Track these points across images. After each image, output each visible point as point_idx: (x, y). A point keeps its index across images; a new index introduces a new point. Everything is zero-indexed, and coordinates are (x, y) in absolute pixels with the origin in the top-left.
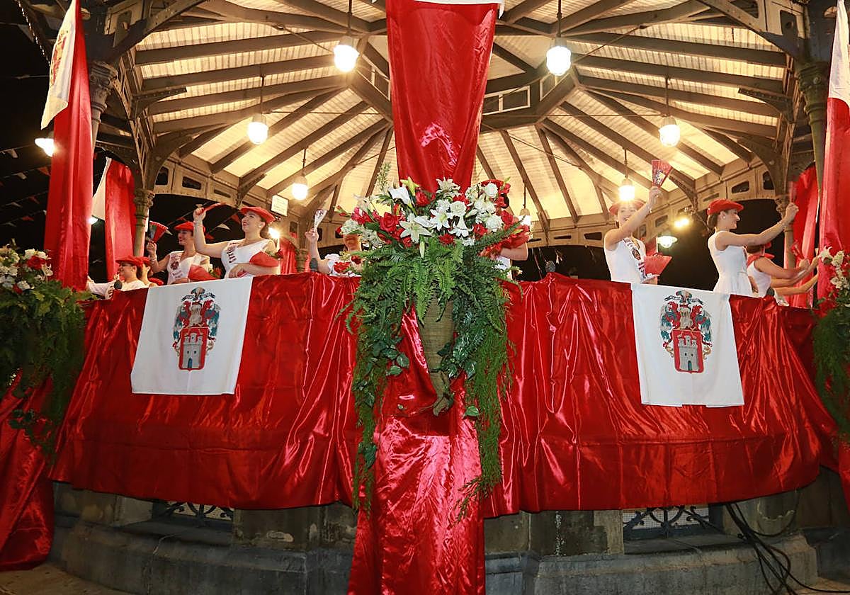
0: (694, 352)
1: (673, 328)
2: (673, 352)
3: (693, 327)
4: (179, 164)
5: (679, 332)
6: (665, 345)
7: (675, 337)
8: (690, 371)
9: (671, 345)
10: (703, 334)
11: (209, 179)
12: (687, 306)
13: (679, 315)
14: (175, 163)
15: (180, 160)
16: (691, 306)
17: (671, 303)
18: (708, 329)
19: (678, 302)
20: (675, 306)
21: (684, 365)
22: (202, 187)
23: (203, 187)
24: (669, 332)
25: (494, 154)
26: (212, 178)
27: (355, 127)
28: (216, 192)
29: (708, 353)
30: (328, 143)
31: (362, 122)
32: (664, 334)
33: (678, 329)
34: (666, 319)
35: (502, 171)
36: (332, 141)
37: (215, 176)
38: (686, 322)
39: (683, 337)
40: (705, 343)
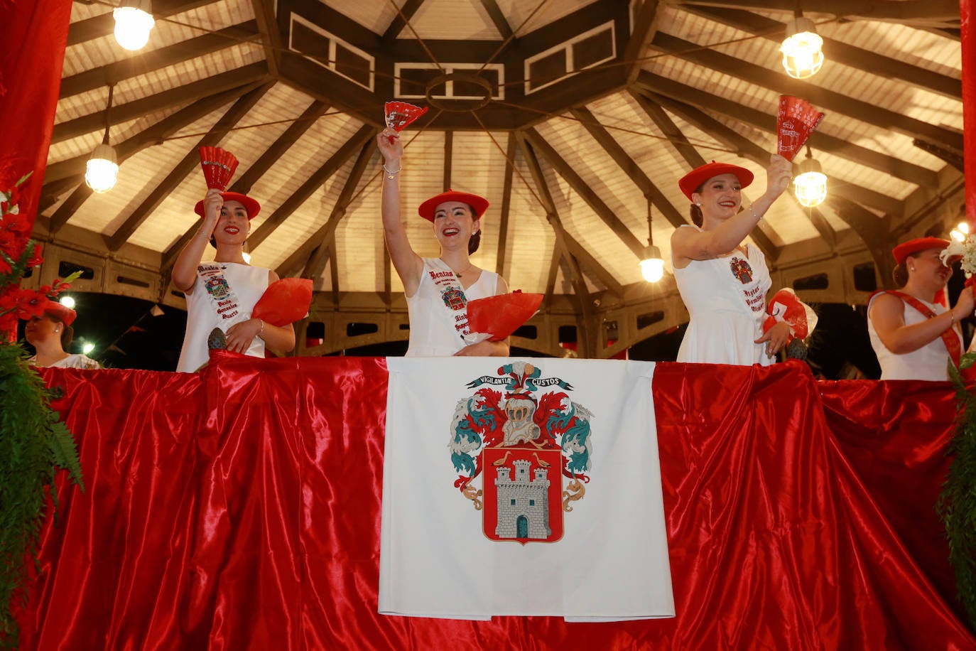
0: (540, 497)
1: (484, 445)
2: (480, 498)
3: (538, 441)
4: (51, 242)
5: (501, 454)
6: (461, 483)
7: (487, 465)
8: (523, 538)
9: (478, 483)
10: (567, 454)
11: (108, 260)
12: (526, 396)
13: (501, 417)
14: (45, 242)
15: (52, 236)
16: (539, 393)
17: (484, 392)
18: (582, 443)
19: (502, 389)
20: (492, 398)
21: (506, 525)
22: (95, 275)
23: (98, 275)
24: (474, 453)
25: (580, 154)
26: (111, 258)
27: (323, 144)
28: (121, 280)
29: (576, 498)
30: (287, 179)
31: (332, 135)
32: (460, 459)
33: (498, 447)
34: (468, 426)
35: (607, 183)
36: (293, 174)
37: (116, 255)
38: (518, 431)
39: (508, 464)
40: (569, 475)
